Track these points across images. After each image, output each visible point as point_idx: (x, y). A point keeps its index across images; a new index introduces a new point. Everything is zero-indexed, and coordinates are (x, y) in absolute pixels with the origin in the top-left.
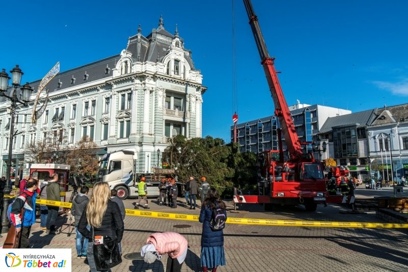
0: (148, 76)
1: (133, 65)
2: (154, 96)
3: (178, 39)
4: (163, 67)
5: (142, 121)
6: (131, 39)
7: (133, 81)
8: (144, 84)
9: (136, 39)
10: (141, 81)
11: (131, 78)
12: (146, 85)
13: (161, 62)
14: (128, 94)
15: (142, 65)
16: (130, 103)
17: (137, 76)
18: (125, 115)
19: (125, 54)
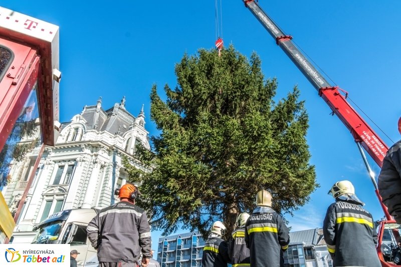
0: (103, 147)
1: (86, 133)
2: (105, 173)
3: (143, 119)
4: (122, 141)
5: (81, 202)
6: (87, 108)
7: (81, 150)
8: (96, 155)
9: (94, 109)
10: (92, 152)
11: (80, 146)
12: (99, 157)
13: (121, 135)
14: (69, 166)
15: (98, 134)
16: (68, 178)
17: (89, 145)
18: (57, 191)
19: (78, 119)
